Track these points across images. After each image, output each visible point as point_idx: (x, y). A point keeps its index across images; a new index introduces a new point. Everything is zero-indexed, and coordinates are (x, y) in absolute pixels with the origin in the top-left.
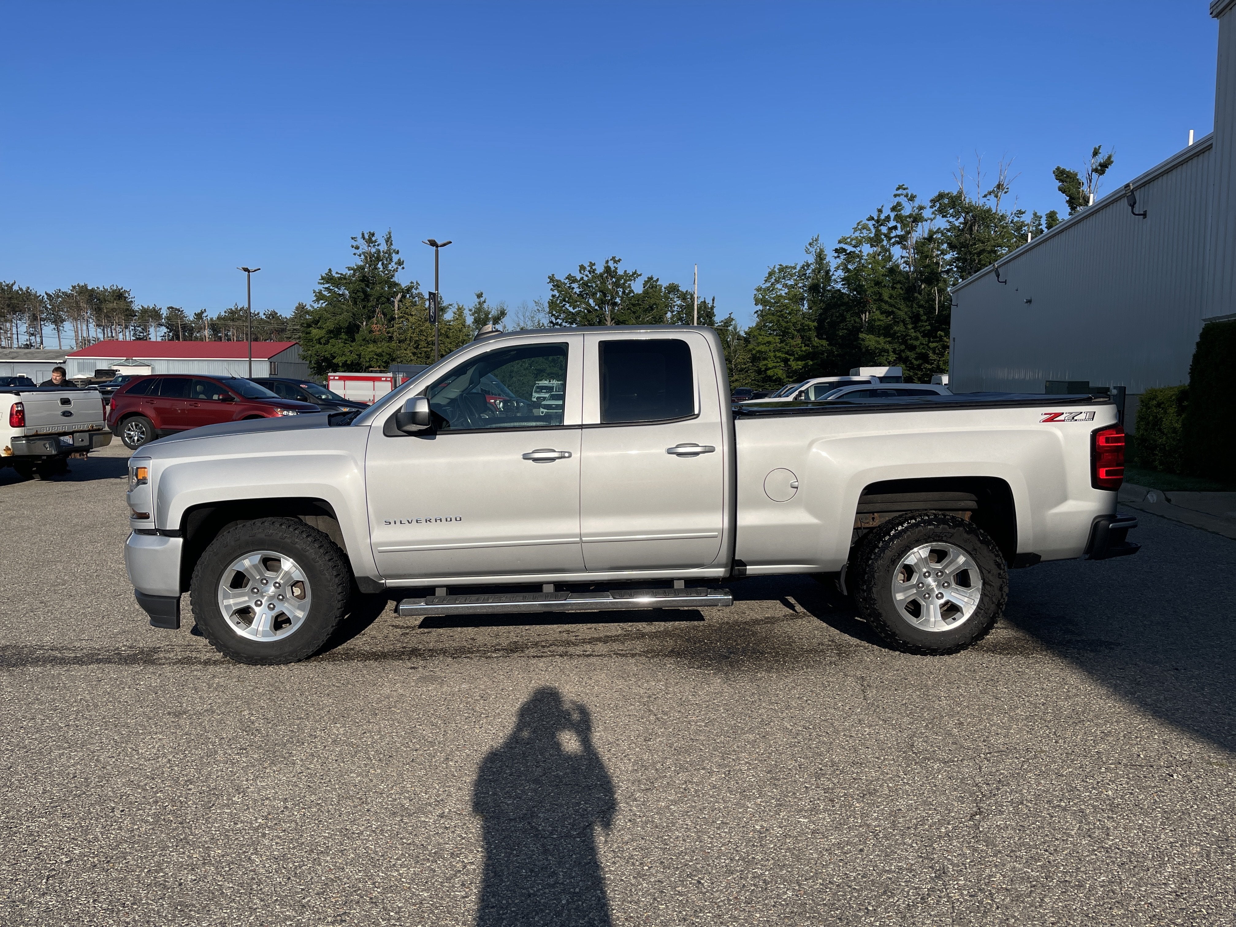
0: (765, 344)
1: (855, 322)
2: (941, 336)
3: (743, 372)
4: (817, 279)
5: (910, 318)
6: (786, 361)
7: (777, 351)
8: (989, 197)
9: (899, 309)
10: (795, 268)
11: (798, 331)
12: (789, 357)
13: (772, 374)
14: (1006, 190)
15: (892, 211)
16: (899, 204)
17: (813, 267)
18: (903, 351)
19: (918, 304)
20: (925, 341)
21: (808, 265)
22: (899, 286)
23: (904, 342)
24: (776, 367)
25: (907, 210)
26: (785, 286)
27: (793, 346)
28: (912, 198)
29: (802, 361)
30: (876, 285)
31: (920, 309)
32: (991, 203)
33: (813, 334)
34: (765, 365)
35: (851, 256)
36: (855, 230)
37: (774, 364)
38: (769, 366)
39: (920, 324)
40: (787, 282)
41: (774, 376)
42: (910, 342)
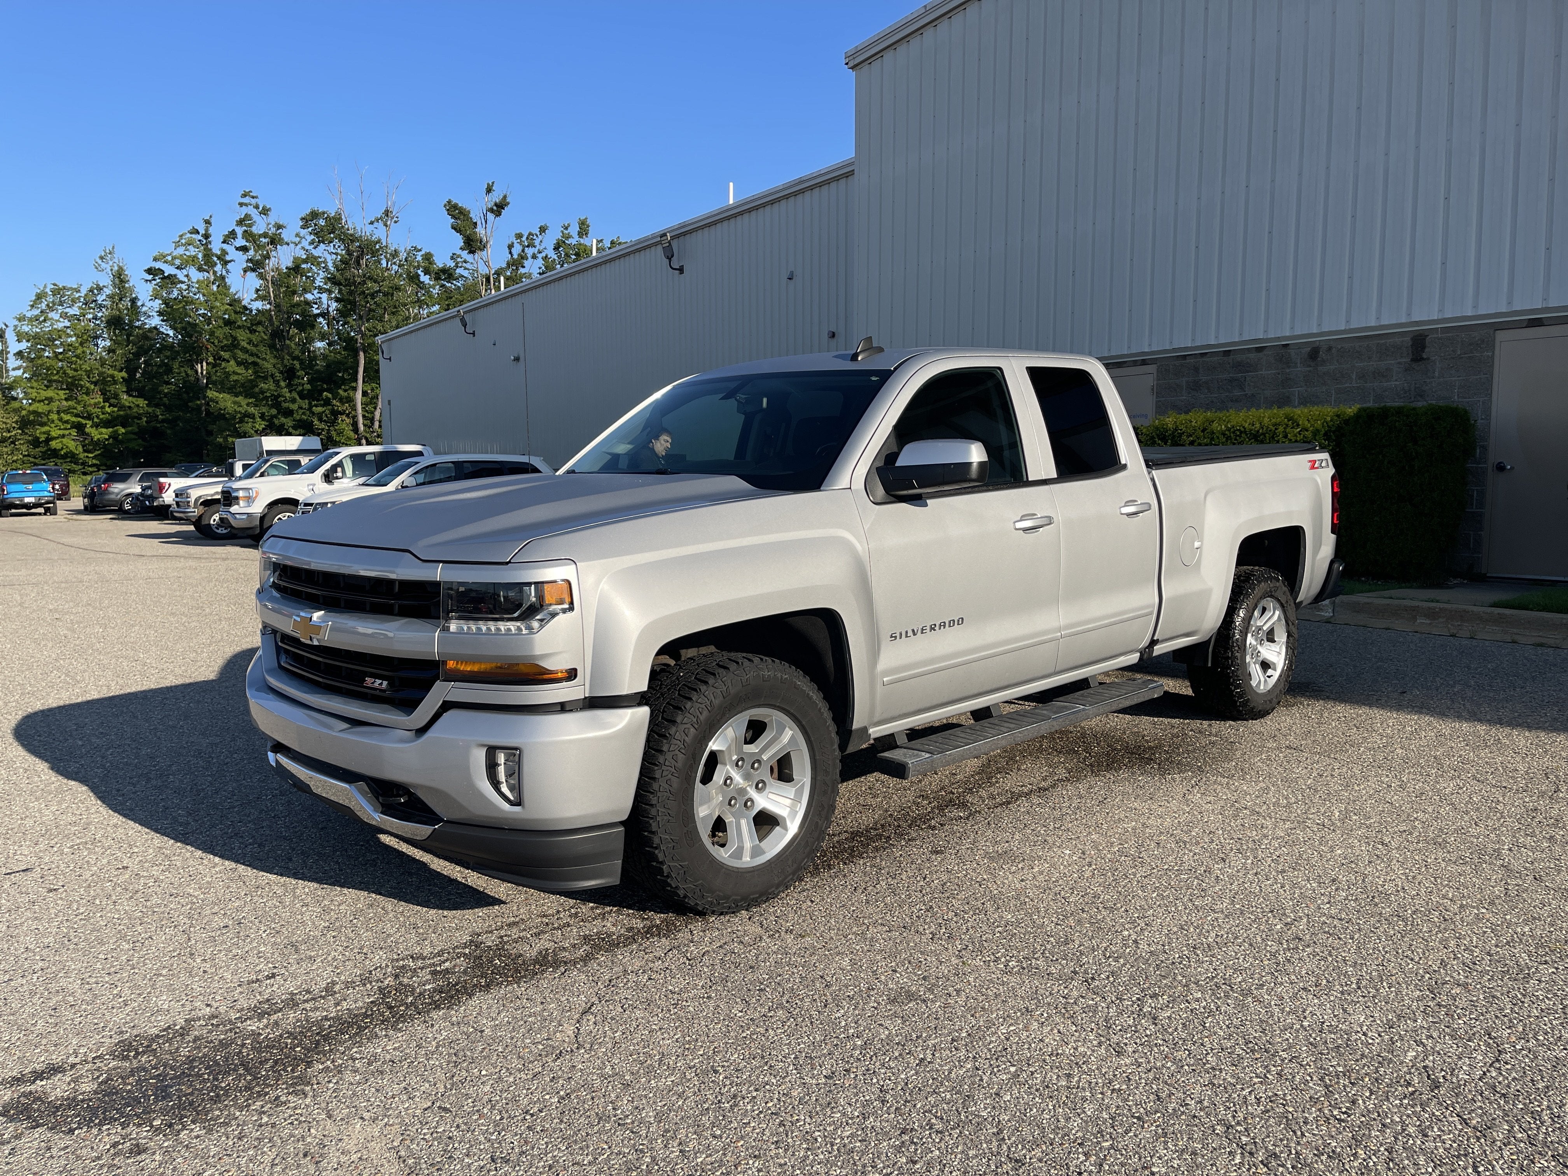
0: (43, 401)
1: (187, 375)
2: (328, 399)
3: (7, 444)
4: (119, 310)
5: (281, 372)
6: (80, 428)
7: (64, 412)
8: (376, 224)
9: (264, 359)
10: (79, 291)
11: (95, 384)
12: (84, 422)
13: (59, 446)
14: (395, 219)
15: (237, 225)
16: (247, 217)
17: (108, 291)
18: (275, 416)
19: (290, 354)
20: (305, 404)
21: (100, 289)
22: (260, 328)
23: (277, 405)
24: (63, 436)
25: (260, 226)
26: (64, 315)
27: (90, 405)
28: (265, 212)
29: (107, 428)
30: (226, 325)
31: (295, 362)
32: (379, 233)
33: (121, 388)
34: (44, 433)
35: (170, 281)
36: (177, 244)
37: (61, 432)
38: (53, 434)
39: (296, 381)
40: (67, 310)
41: (62, 448)
42: (285, 405)
